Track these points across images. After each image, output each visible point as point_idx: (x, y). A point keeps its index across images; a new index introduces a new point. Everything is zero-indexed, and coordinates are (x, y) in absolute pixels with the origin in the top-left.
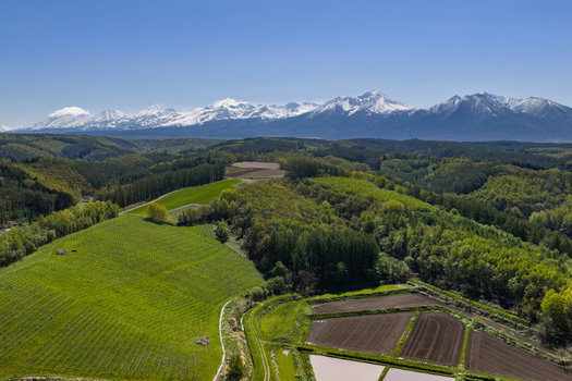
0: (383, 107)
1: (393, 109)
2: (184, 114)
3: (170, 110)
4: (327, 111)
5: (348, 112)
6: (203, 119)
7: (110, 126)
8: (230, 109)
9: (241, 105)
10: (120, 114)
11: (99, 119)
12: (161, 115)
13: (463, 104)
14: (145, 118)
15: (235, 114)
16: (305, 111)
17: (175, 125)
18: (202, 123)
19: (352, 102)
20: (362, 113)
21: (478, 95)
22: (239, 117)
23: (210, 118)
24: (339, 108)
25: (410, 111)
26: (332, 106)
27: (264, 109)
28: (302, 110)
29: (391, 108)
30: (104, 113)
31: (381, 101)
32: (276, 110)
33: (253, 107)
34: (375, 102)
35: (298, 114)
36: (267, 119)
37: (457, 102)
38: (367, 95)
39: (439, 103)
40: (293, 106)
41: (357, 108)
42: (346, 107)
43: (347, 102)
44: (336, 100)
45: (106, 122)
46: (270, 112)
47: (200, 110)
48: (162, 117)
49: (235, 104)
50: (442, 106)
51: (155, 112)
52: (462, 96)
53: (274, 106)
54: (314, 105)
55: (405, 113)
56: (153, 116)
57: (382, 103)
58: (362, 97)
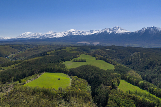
0: (120, 31)
1: (123, 32)
2: (58, 34)
3: (55, 32)
4: (102, 33)
5: (109, 33)
6: (64, 35)
7: (37, 37)
8: (72, 32)
9: (76, 31)
10: (40, 34)
11: (34, 35)
12: (52, 34)
13: (146, 30)
14: (47, 35)
15: (74, 34)
16: (95, 33)
17: (56, 37)
18: (63, 37)
19: (110, 30)
20: (113, 33)
21: (151, 27)
22: (75, 35)
23: (66, 35)
24: (106, 32)
25: (129, 33)
26: (103, 31)
27: (83, 32)
28: (94, 32)
29: (122, 32)
30: (35, 33)
31: (119, 29)
32: (86, 32)
33: (80, 31)
34: (117, 30)
35: (93, 34)
36: (83, 35)
37: (144, 29)
38: (115, 27)
39: (138, 30)
40: (92, 31)
41: (111, 32)
42: (108, 31)
43: (108, 30)
44: (105, 29)
45: (36, 36)
46: (85, 33)
47: (63, 32)
48: (52, 35)
49: (74, 30)
50: (139, 31)
51: (50, 33)
52: (146, 28)
53: (86, 31)
54: (98, 31)
55: (127, 33)
56: (50, 34)
57: (120, 30)
58: (113, 28)
